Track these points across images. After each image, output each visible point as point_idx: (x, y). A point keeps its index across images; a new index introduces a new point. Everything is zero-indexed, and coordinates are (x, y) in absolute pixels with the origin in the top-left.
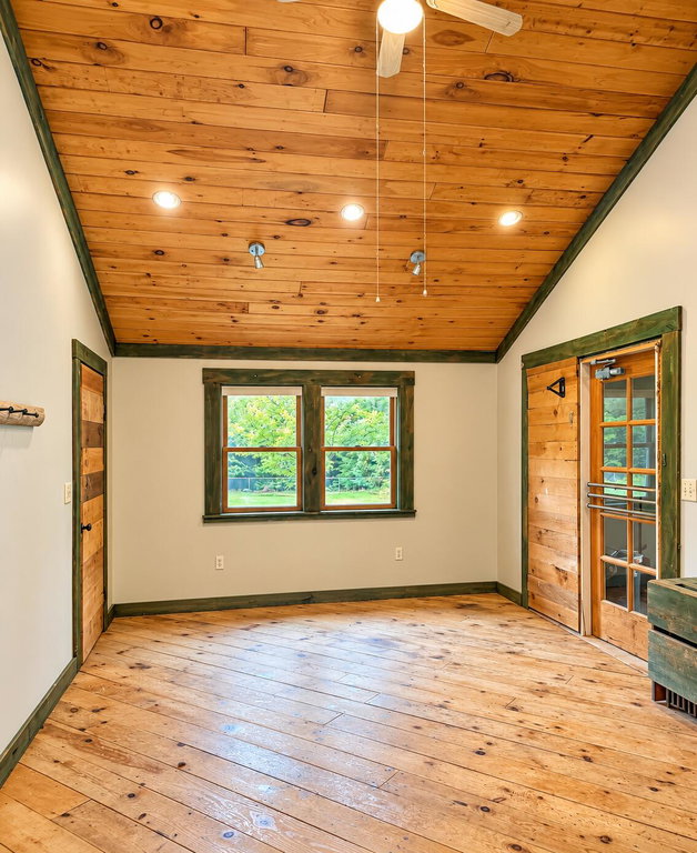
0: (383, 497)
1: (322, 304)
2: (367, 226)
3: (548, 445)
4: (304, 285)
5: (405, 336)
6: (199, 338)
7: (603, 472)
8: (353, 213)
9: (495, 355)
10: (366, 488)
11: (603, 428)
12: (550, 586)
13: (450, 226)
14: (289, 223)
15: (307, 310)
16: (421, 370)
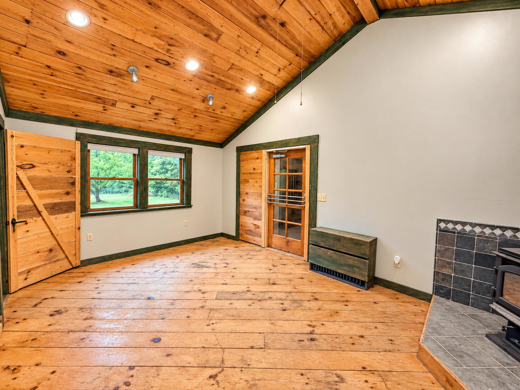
0: (177, 201)
1: (159, 110)
2: (196, 76)
3: (250, 180)
4: (153, 98)
5: (191, 133)
6: (76, 116)
7: (274, 190)
8: (192, 65)
9: (221, 145)
10: (120, 193)
11: (274, 175)
12: (250, 230)
13: (229, 86)
14: (157, 60)
15: (150, 112)
16: (196, 148)
